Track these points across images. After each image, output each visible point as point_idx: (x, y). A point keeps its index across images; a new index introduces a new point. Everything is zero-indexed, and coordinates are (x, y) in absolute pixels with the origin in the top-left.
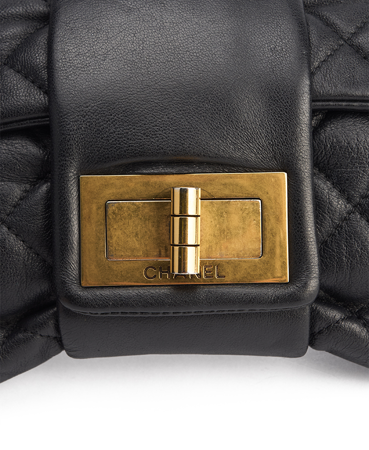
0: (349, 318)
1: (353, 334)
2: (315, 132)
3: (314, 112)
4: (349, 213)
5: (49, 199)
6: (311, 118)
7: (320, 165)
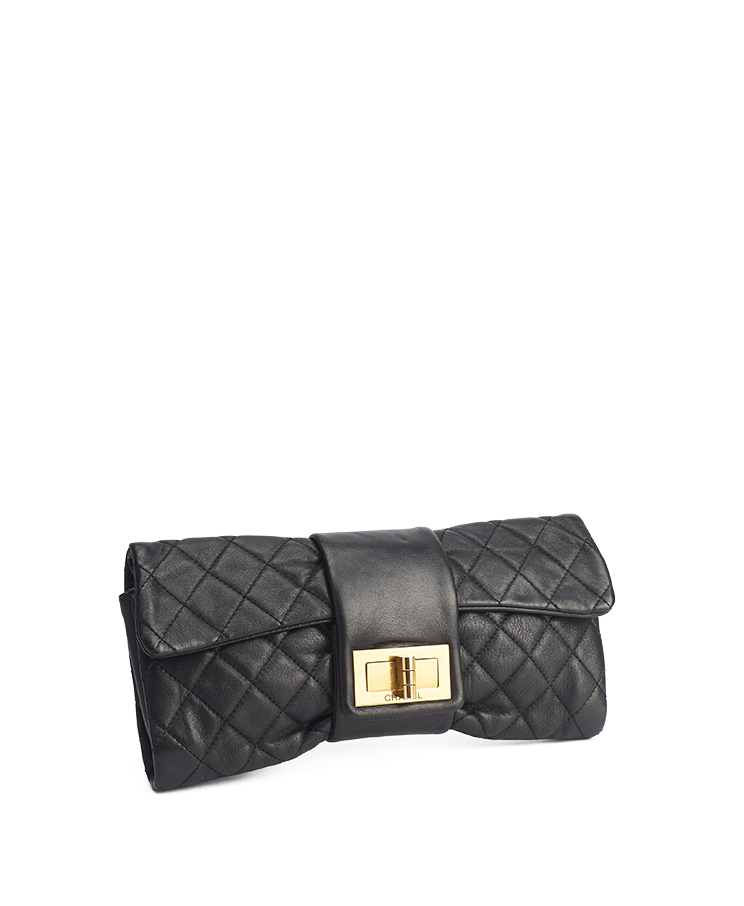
1: (472, 720)
4: (473, 662)
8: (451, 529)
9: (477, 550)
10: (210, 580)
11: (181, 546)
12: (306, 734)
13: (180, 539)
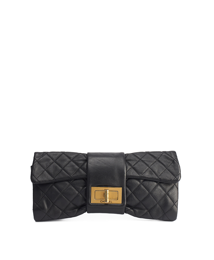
0: (131, 209)
1: (131, 211)
2: (126, 181)
3: (126, 178)
4: (131, 193)
5: (86, 190)
6: (126, 179)
7: (127, 186)
8: (132, 153)
9: (138, 160)
10: (54, 164)
11: (49, 154)
12: (78, 210)
13: (49, 152)
